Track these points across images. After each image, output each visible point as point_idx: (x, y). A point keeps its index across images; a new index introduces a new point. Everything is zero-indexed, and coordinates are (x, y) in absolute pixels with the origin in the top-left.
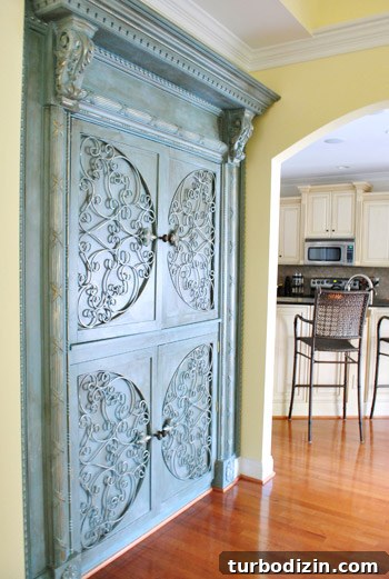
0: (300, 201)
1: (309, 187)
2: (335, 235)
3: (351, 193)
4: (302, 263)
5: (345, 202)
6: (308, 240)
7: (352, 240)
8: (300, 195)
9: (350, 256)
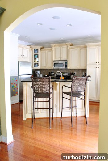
0: (51, 49)
1: (54, 45)
2: (62, 59)
3: (66, 46)
4: (53, 68)
5: (64, 49)
6: (54, 61)
7: (66, 61)
8: (52, 47)
9: (66, 66)
